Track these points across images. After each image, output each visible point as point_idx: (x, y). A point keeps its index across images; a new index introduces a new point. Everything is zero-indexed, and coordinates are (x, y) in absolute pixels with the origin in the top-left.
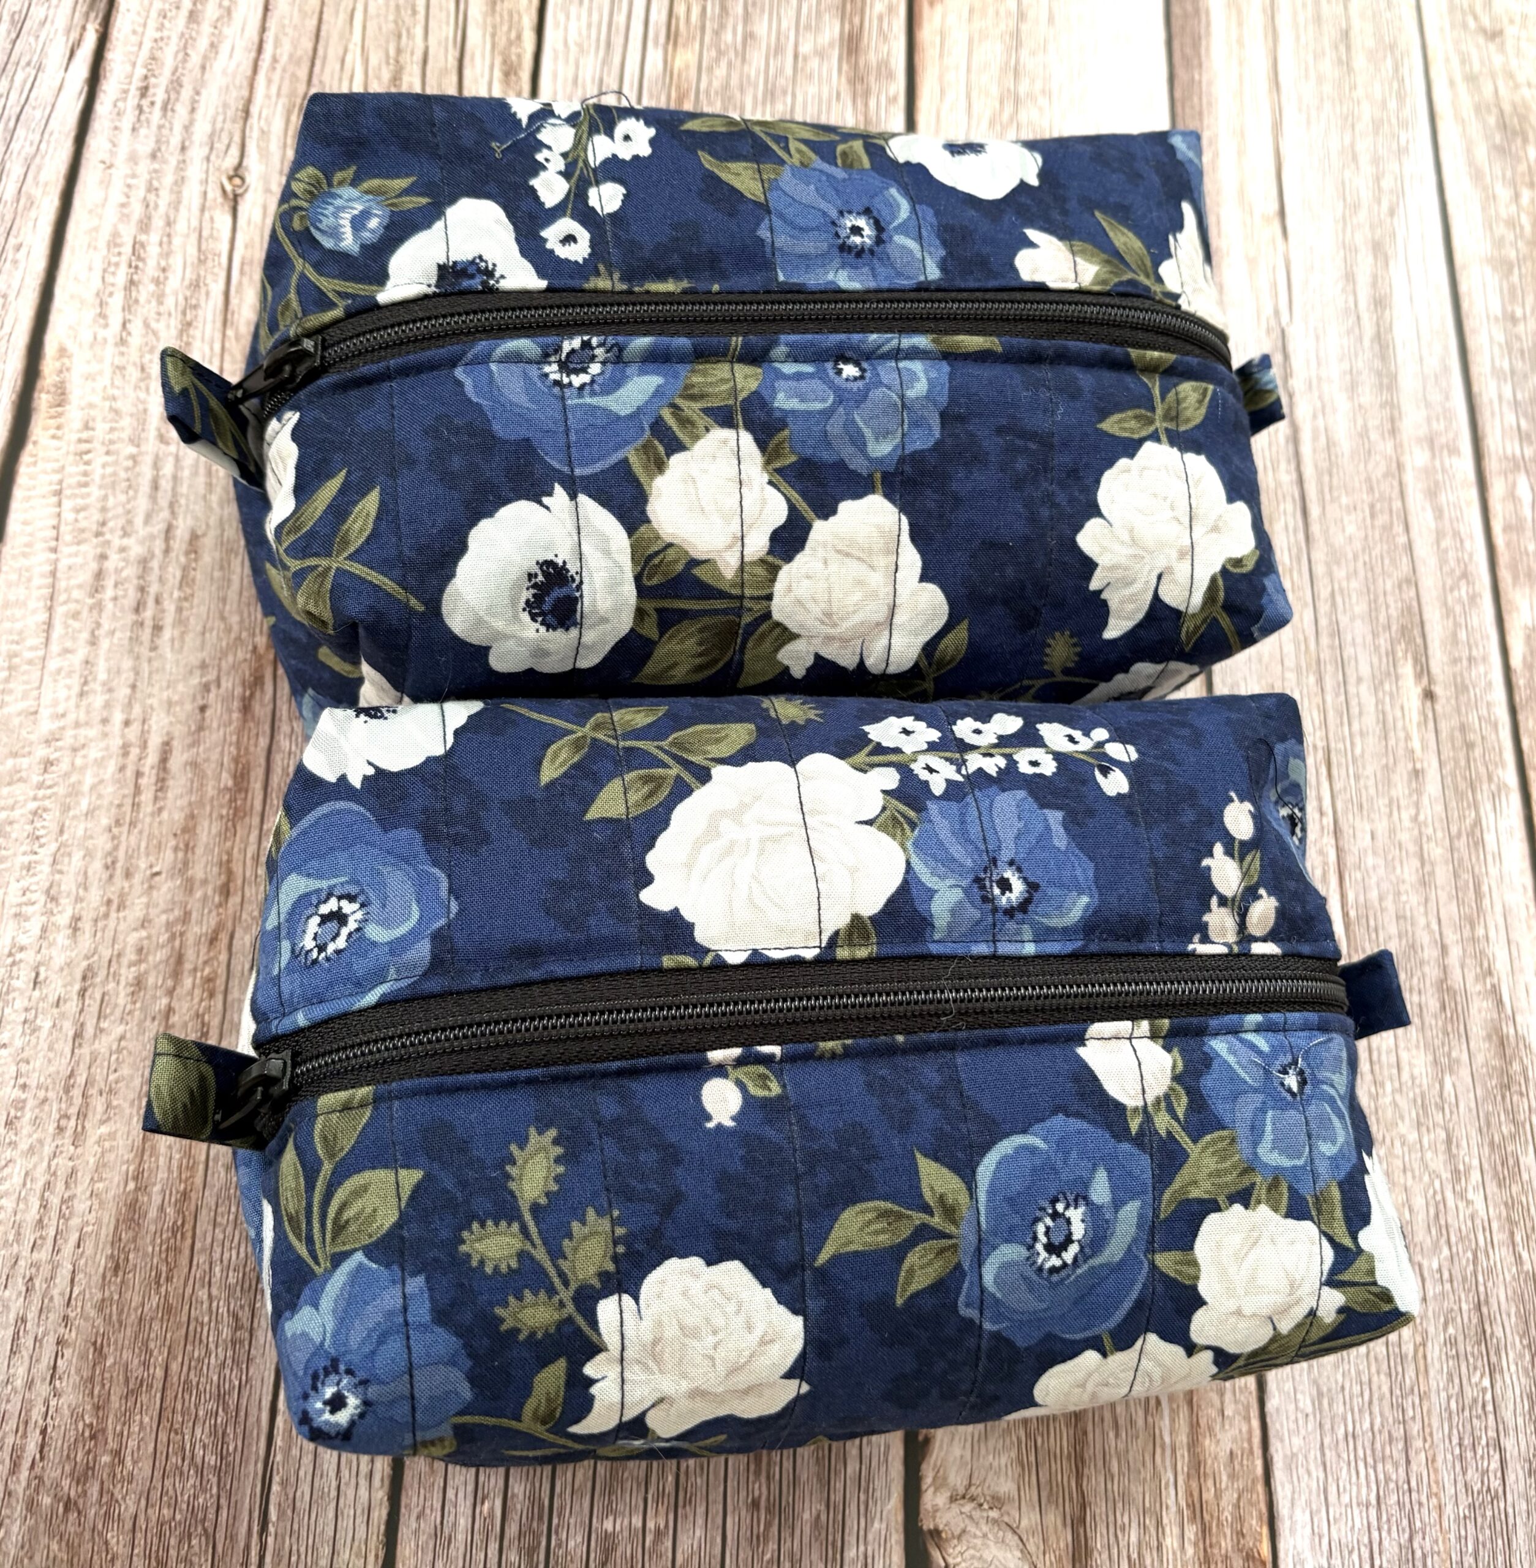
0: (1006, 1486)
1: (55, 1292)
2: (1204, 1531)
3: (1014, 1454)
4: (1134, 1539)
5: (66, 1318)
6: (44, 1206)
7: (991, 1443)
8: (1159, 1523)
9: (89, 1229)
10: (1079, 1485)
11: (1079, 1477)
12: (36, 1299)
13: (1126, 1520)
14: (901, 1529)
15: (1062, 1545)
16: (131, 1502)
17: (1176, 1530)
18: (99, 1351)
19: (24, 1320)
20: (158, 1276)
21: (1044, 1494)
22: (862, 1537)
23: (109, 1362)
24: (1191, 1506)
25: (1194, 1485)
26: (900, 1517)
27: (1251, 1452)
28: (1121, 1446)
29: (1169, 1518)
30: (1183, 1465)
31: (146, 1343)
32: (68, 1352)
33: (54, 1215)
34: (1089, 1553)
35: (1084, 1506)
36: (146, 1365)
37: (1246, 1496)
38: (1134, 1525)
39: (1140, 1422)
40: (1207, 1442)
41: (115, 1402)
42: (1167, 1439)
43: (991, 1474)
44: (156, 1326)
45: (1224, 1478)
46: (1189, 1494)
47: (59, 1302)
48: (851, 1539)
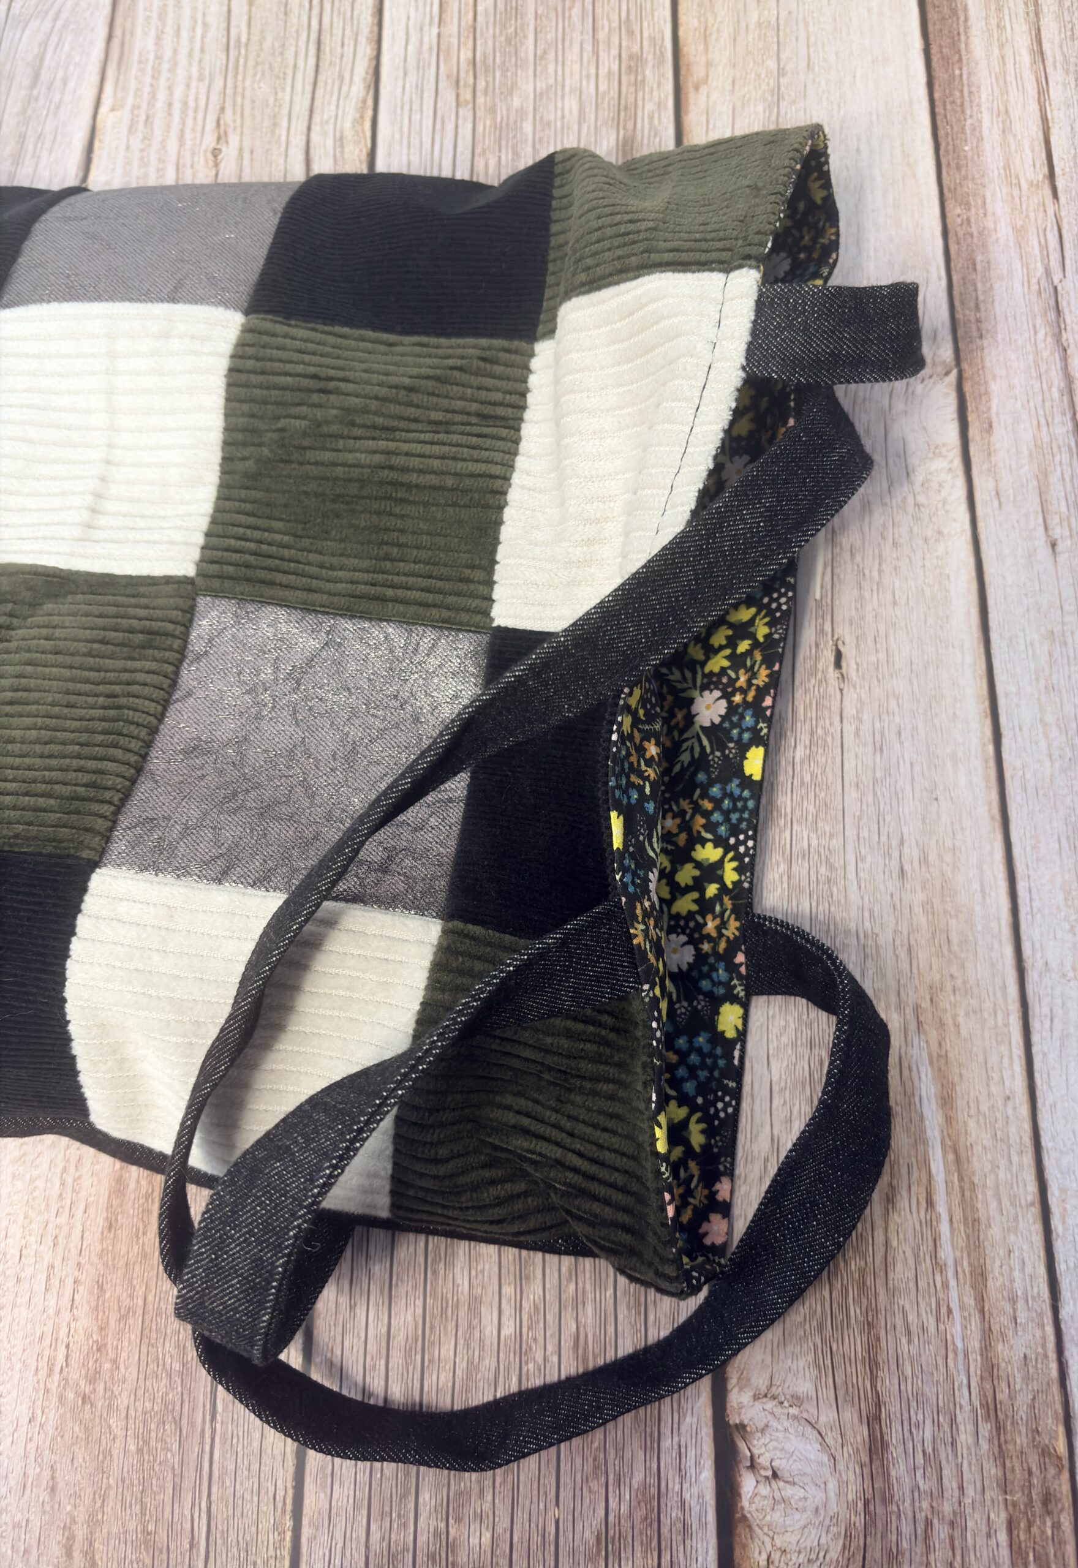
0: (804, 1386)
1: (72, 1246)
2: (998, 1429)
3: (810, 1358)
4: (928, 1435)
5: (79, 1264)
6: (62, 1184)
7: (790, 1348)
8: (953, 1421)
9: (91, 1199)
10: (873, 1385)
11: (873, 1379)
12: (60, 1250)
13: (920, 1417)
14: (710, 1423)
15: (859, 1438)
16: (125, 1394)
17: (970, 1428)
18: (101, 1287)
19: (53, 1267)
20: (138, 1230)
21: (841, 1394)
22: (677, 1429)
23: (108, 1295)
24: (985, 1405)
25: (988, 1386)
26: (709, 1412)
27: (1046, 1356)
28: (914, 1350)
29: (963, 1417)
30: (976, 1368)
31: (131, 1281)
32: (81, 1288)
33: (69, 1189)
34: (885, 1446)
35: (878, 1405)
36: (131, 1297)
37: (1041, 1397)
38: (928, 1423)
39: (932, 1329)
40: (1000, 1347)
41: (112, 1322)
42: (960, 1345)
43: (790, 1376)
44: (137, 1268)
45: (1018, 1380)
46: (983, 1394)
47: (74, 1252)
48: (666, 1431)
